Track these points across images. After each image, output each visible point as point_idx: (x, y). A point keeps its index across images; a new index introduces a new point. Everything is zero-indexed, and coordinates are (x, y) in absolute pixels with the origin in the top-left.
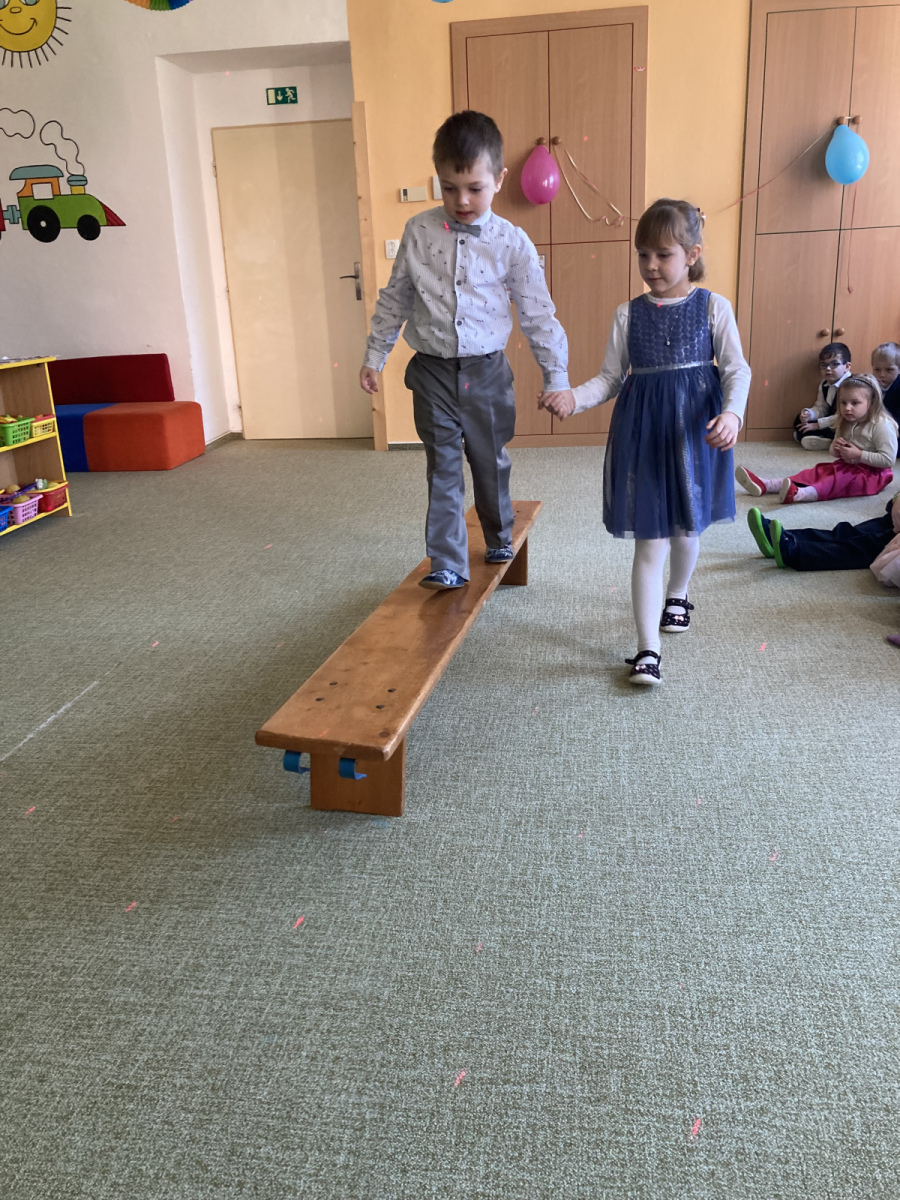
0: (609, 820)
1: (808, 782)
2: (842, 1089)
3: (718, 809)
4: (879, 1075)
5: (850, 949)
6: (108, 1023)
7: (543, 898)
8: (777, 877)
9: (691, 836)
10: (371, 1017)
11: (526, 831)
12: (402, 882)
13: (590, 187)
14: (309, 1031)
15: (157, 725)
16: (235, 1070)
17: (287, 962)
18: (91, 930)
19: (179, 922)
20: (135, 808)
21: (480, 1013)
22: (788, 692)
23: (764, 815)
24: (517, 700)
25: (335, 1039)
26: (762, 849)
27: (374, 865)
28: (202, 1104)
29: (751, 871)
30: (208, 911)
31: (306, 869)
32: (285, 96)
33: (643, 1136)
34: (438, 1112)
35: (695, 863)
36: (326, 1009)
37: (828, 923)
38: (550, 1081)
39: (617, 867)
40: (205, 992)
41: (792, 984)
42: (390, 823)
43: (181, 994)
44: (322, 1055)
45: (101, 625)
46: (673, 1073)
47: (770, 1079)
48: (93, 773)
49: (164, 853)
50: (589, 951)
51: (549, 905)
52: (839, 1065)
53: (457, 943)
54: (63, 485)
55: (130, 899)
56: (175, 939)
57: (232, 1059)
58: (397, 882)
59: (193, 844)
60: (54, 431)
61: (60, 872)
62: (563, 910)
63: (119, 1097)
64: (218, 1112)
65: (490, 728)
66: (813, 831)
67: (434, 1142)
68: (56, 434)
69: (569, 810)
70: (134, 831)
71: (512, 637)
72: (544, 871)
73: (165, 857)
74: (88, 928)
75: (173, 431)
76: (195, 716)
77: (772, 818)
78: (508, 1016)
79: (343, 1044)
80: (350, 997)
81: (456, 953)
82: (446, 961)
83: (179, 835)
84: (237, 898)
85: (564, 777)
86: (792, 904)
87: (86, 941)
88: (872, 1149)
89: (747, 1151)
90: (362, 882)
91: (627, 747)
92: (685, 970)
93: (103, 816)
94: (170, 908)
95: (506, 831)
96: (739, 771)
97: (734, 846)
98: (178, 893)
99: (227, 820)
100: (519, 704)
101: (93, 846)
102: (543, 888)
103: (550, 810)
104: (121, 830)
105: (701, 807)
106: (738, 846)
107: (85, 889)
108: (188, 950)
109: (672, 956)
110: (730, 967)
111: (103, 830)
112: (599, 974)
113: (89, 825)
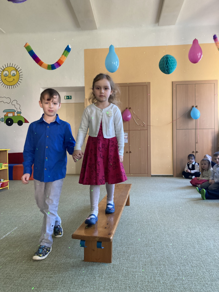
0: (171, 264)
3: (202, 261)
7: (159, 286)
9: (197, 268)
12: (115, 281)
13: (138, 118)
23: (216, 262)
27: (105, 276)
30: (55, 290)
32: (69, 98)
39: (178, 277)
42: (107, 266)
45: (18, 214)
49: (40, 273)
51: (161, 288)
54: (8, 181)
58: (113, 281)
59: (49, 270)
60: (7, 167)
61: (8, 278)
62: (166, 290)
65: (131, 240)
69: (159, 261)
71: (131, 218)
72: (157, 278)
83: (44, 268)
84: (64, 286)
85: (155, 252)
90: (102, 281)
91: (170, 245)
93: (21, 263)
94: (44, 289)
95: (142, 267)
96: (204, 251)
97: (210, 271)
98: (46, 285)
99: (58, 263)
100: (137, 234)
101: (18, 271)
102: (158, 283)
103: (154, 261)
104: (26, 266)
105: (197, 261)
106: (212, 271)
107: (16, 284)
111: (21, 267)
113: (16, 265)
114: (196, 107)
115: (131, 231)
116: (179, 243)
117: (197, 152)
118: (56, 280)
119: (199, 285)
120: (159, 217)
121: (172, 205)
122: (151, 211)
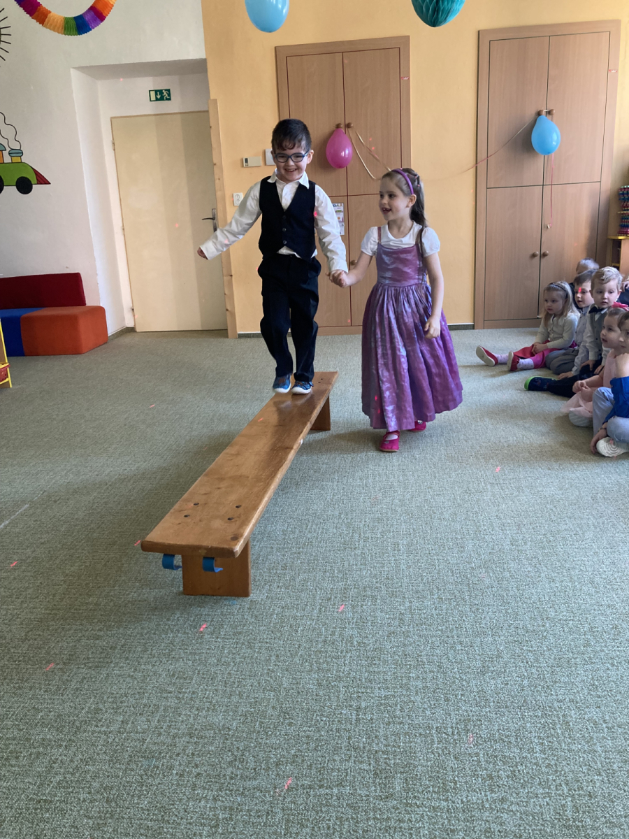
0: (393, 594)
1: (530, 564)
2: (558, 782)
3: (469, 585)
4: (584, 770)
5: (562, 681)
6: (31, 755)
7: (347, 652)
8: (510, 631)
9: (450, 604)
10: (224, 742)
12: (246, 643)
13: (373, 156)
14: (178, 755)
15: (70, 535)
16: (124, 786)
17: (163, 704)
18: (19, 686)
19: (84, 678)
20: (54, 596)
21: (302, 737)
22: (516, 501)
23: (501, 587)
24: (328, 510)
25: (197, 760)
26: (500, 612)
27: (226, 632)
28: (99, 813)
29: (492, 627)
30: (105, 669)
31: (177, 636)
32: (162, 95)
33: (419, 822)
34: (272, 811)
35: (453, 623)
36: (191, 737)
37: (547, 662)
38: (352, 784)
39: (399, 627)
40: (103, 729)
41: (522, 708)
42: (237, 604)
43: (85, 731)
44: (188, 772)
46: (440, 775)
47: (508, 777)
48: (24, 571)
49: (74, 627)
50: (379, 689)
51: (351, 657)
52: (556, 765)
53: (285, 686)
54: (5, 365)
55: (49, 662)
56: (81, 690)
57: (121, 779)
58: (243, 644)
59: (96, 620)
62: (361, 660)
63: (38, 808)
64: (111, 818)
65: (309, 531)
66: (534, 598)
67: (269, 833)
69: (365, 588)
72: (348, 632)
73: (75, 630)
75: (84, 327)
76: (98, 528)
77: (506, 590)
78: (322, 738)
79: (203, 764)
80: (208, 728)
81: (285, 693)
82: (278, 700)
83: (85, 614)
84: (127, 659)
85: (361, 564)
86: (521, 650)
87: (16, 695)
88: (580, 824)
89: (492, 829)
90: (217, 644)
91: (405, 542)
92: (447, 700)
93: (30, 602)
94: (78, 668)
95: (321, 605)
96: (483, 557)
97: (480, 610)
98: (84, 656)
99: (120, 602)
100: (329, 514)
101: (22, 624)
103: (351, 589)
104: (43, 612)
106: (483, 610)
107: (15, 656)
108: (91, 698)
109: (438, 691)
110: (479, 697)
111: (30, 612)
112: (386, 705)
113: (19, 609)
114: (549, 113)
115: (315, 507)
117: (544, 255)
118: (111, 643)
119: (442, 645)
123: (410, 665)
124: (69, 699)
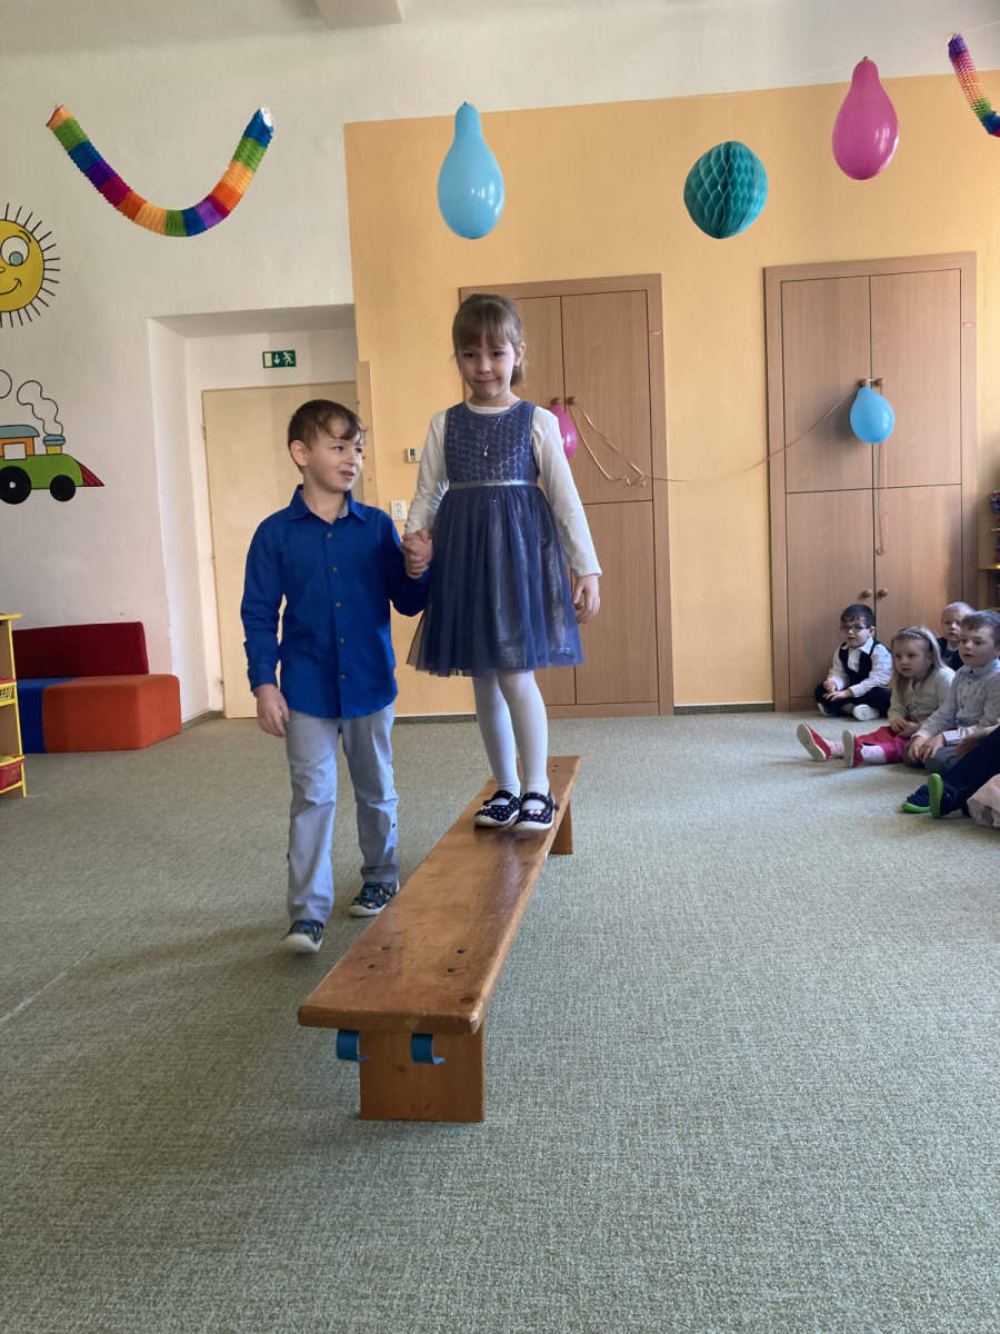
0: (749, 1115)
3: (884, 1097)
7: (689, 1217)
8: (988, 1178)
9: (861, 1131)
11: (646, 1132)
13: (608, 446)
15: (145, 1021)
17: (354, 1319)
18: (69, 1287)
19: (194, 1272)
20: (123, 1123)
23: (944, 1101)
24: (598, 978)
26: (958, 1144)
27: (453, 1183)
30: (232, 1254)
31: (362, 1192)
32: (282, 360)
35: (876, 1163)
39: (776, 1172)
42: (465, 1133)
45: (67, 910)
48: (65, 1081)
49: (166, 1178)
50: (769, 1286)
51: (699, 1226)
53: (586, 1282)
54: (18, 759)
55: (122, 1242)
56: (190, 1295)
58: (489, 1204)
59: (206, 1165)
60: (13, 697)
61: (22, 1210)
62: (720, 1232)
65: (572, 1012)
68: (15, 701)
69: (695, 1104)
70: (124, 1152)
71: (576, 908)
72: (683, 1182)
73: (168, 1183)
74: (65, 1285)
75: (146, 705)
77: (957, 1104)
81: (588, 1296)
82: (576, 1308)
83: (184, 1154)
84: (273, 1234)
85: (678, 1065)
87: (63, 1302)
90: (441, 1206)
91: (748, 1028)
92: (907, 1306)
93: (79, 1135)
94: (180, 1252)
95: (620, 1133)
96: (896, 1050)
97: (920, 1142)
98: (189, 1231)
99: (247, 1132)
100: (602, 984)
101: (67, 1173)
102: (686, 1203)
103: (671, 1106)
104: (105, 1151)
105: (861, 1095)
106: (925, 1141)
107: (58, 1231)
108: (211, 1310)
109: (884, 1289)
110: (966, 1298)
111: (81, 1152)
112: (792, 1319)
113: (60, 1148)
114: (877, 383)
115: (574, 973)
116: (788, 1018)
117: (881, 595)
118: (238, 1206)
119: (867, 1204)
120: (703, 900)
121: (764, 845)
122: (666, 874)
123: (816, 1240)
124: (169, 1311)
